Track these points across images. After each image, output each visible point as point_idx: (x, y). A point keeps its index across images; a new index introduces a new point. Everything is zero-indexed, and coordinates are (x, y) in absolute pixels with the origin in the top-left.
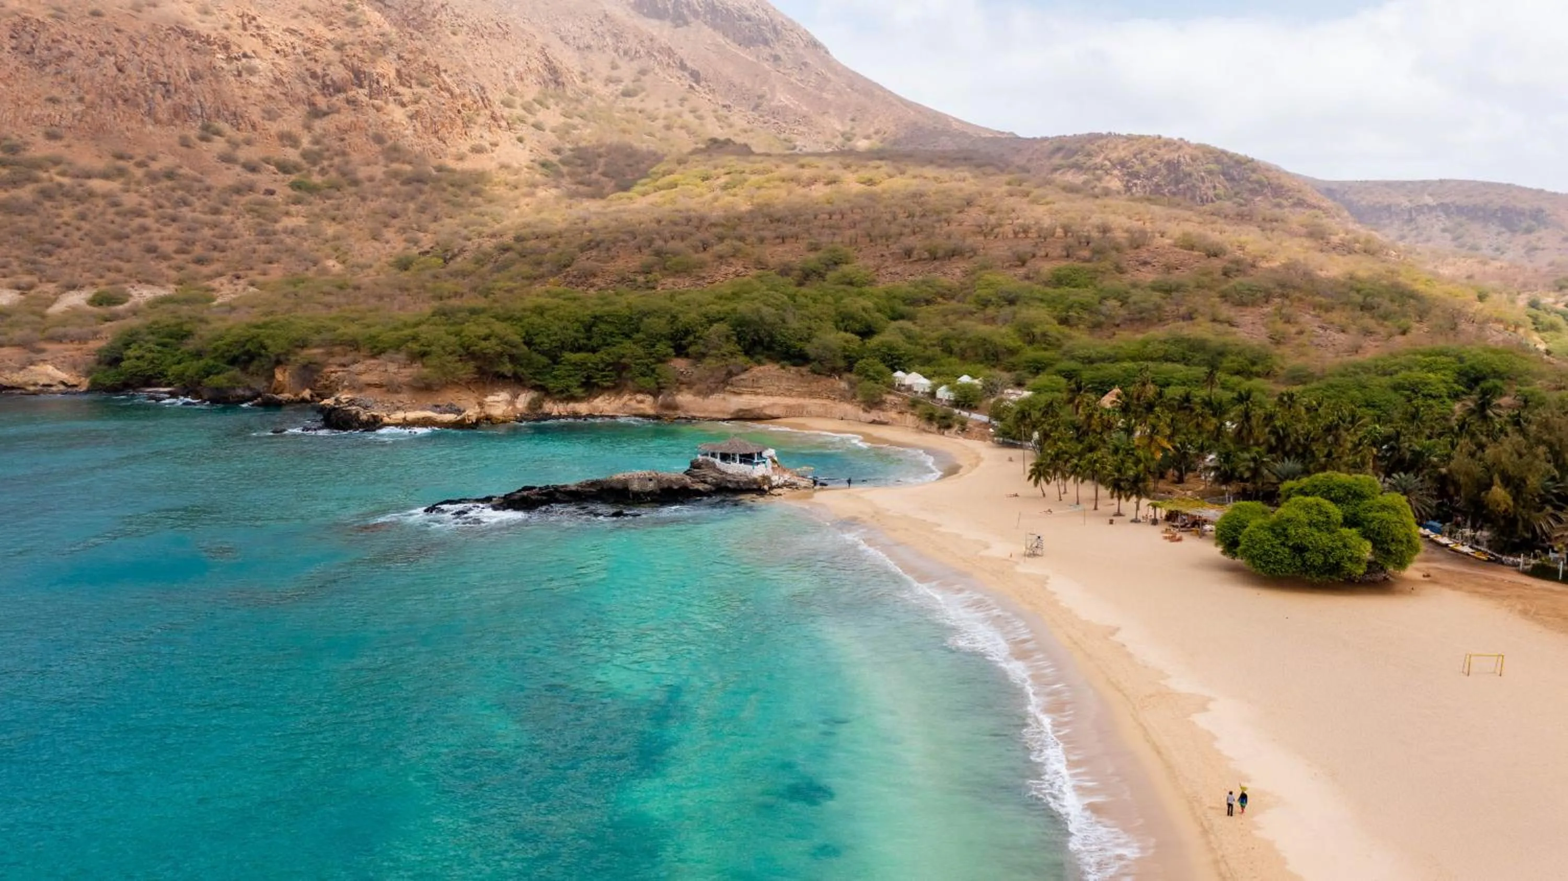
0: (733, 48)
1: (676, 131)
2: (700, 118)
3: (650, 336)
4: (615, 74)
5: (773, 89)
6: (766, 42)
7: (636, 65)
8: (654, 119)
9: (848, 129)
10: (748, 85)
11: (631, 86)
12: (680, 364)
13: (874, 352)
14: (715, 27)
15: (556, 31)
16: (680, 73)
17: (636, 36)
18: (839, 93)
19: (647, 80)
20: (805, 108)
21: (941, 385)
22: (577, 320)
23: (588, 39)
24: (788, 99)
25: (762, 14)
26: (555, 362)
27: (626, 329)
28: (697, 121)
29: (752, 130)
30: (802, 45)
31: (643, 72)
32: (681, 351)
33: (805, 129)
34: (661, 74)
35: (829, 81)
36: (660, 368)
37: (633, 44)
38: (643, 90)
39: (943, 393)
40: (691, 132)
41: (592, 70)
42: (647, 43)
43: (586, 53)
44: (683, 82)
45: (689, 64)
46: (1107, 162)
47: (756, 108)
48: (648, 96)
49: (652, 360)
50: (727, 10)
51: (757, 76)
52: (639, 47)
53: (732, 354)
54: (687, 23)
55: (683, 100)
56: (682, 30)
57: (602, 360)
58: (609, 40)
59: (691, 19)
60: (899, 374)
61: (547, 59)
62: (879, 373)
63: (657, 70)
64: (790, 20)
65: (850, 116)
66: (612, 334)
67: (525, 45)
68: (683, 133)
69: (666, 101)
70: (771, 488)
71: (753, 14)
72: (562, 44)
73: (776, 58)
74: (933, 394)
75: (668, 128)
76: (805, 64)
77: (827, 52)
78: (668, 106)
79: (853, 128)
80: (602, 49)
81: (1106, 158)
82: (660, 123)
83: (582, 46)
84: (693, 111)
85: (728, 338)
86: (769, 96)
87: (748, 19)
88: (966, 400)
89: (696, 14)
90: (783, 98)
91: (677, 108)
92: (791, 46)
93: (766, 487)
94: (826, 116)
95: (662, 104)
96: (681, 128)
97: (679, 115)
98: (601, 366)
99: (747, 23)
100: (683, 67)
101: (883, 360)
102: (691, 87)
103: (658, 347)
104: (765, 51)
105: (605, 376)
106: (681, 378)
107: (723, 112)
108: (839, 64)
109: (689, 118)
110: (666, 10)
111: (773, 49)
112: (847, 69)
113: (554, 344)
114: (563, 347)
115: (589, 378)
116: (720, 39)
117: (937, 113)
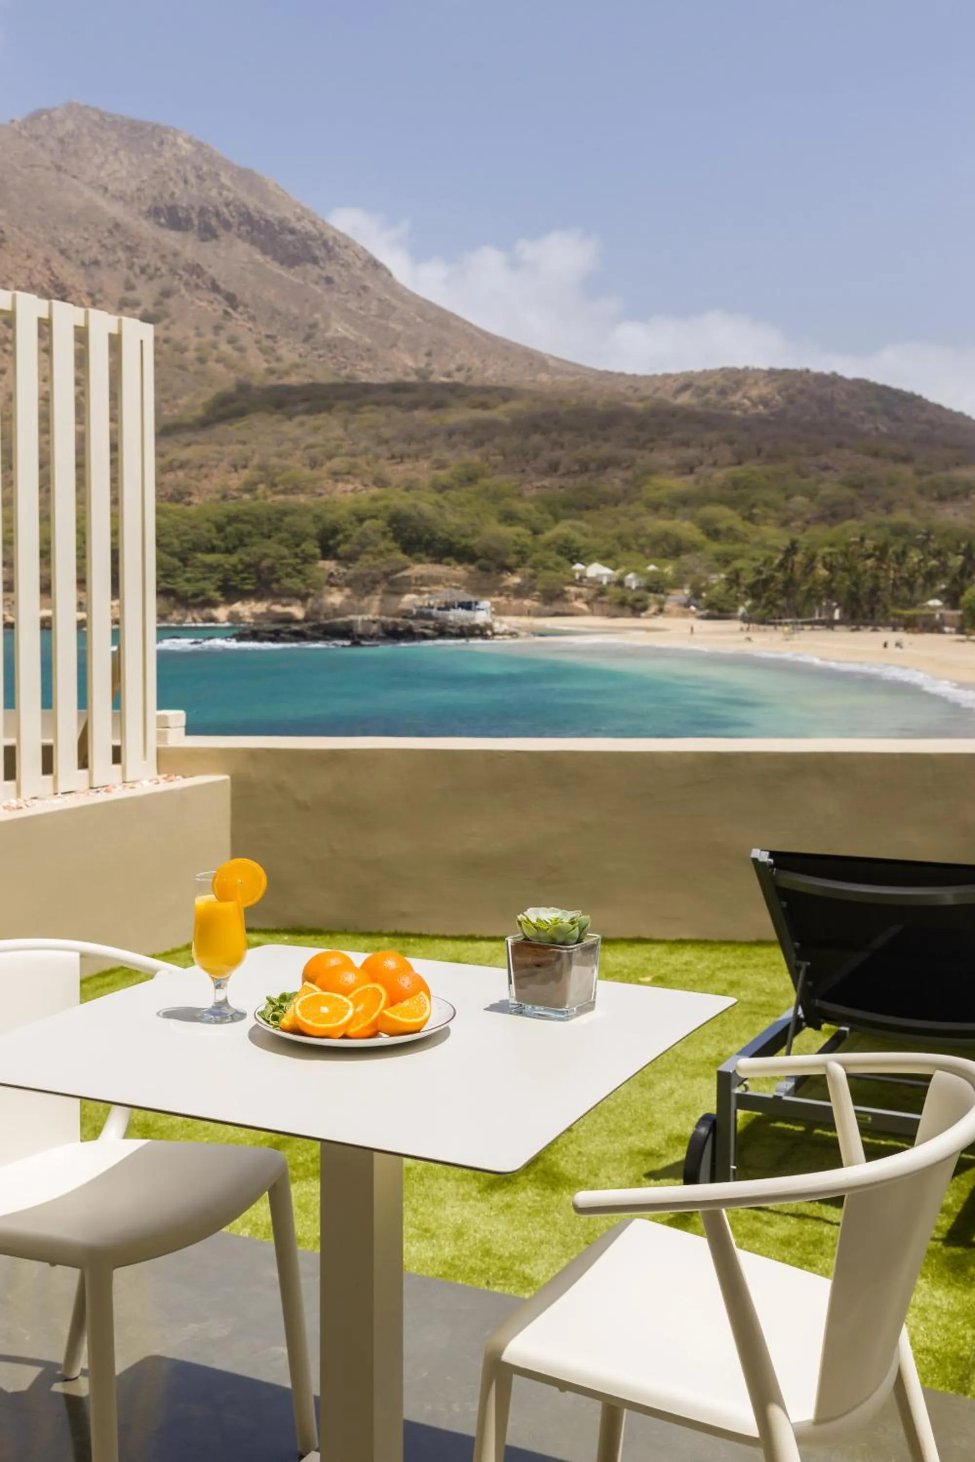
0: (274, 267)
1: (211, 364)
2: (241, 350)
3: (295, 535)
4: (131, 295)
5: (327, 317)
6: (315, 261)
7: (157, 285)
8: (183, 350)
9: (422, 365)
10: (295, 310)
11: (151, 309)
12: (330, 565)
13: (547, 546)
14: (253, 242)
15: (54, 242)
16: (212, 296)
17: (155, 251)
18: (406, 323)
19: (171, 303)
20: (368, 340)
21: (627, 573)
22: (208, 520)
23: (94, 252)
24: (347, 330)
25: (310, 227)
26: (185, 565)
27: (265, 529)
28: (236, 354)
29: (304, 366)
30: (359, 264)
31: (166, 294)
32: (328, 553)
33: (370, 365)
34: (188, 296)
35: (394, 309)
36: (307, 569)
37: (151, 259)
38: (167, 315)
39: (632, 580)
40: (230, 366)
41: (101, 291)
42: (170, 259)
43: (93, 269)
44: (215, 306)
45: (222, 286)
46: (746, 401)
47: (307, 338)
48: (173, 322)
49: (298, 561)
50: (267, 221)
51: (307, 301)
52: (159, 264)
53: (390, 551)
54: (215, 236)
55: (217, 329)
56: (210, 245)
57: (241, 561)
58: (121, 255)
59: (221, 232)
60: (578, 567)
61: (53, 274)
62: (558, 564)
63: (183, 291)
64: (343, 235)
65: (424, 350)
66: (250, 535)
67: (24, 255)
68: (220, 367)
69: (197, 328)
70: (494, 634)
71: (298, 226)
72: (62, 259)
73: (329, 280)
74: (620, 583)
75: (202, 360)
76: (365, 288)
77: (390, 275)
78: (199, 335)
79: (428, 365)
80: (112, 265)
81: (744, 397)
82: (191, 355)
83: (87, 262)
84: (232, 341)
85: (384, 534)
86: (322, 326)
87: (293, 232)
88: (656, 586)
89: (227, 226)
90: (339, 329)
91: (210, 337)
92: (347, 266)
93: (489, 633)
94: (394, 350)
95: (191, 333)
96: (218, 361)
97: (214, 346)
98: (240, 567)
99: (290, 237)
100: (215, 288)
101: (560, 553)
102: (226, 313)
103: (304, 546)
104: (314, 271)
105: (245, 579)
106: (332, 580)
107: (267, 343)
108: (405, 289)
109: (225, 348)
110: (189, 220)
111: (322, 268)
112: (416, 297)
113: (186, 545)
114: (196, 548)
115: (226, 581)
116: (259, 257)
117: (527, 348)
